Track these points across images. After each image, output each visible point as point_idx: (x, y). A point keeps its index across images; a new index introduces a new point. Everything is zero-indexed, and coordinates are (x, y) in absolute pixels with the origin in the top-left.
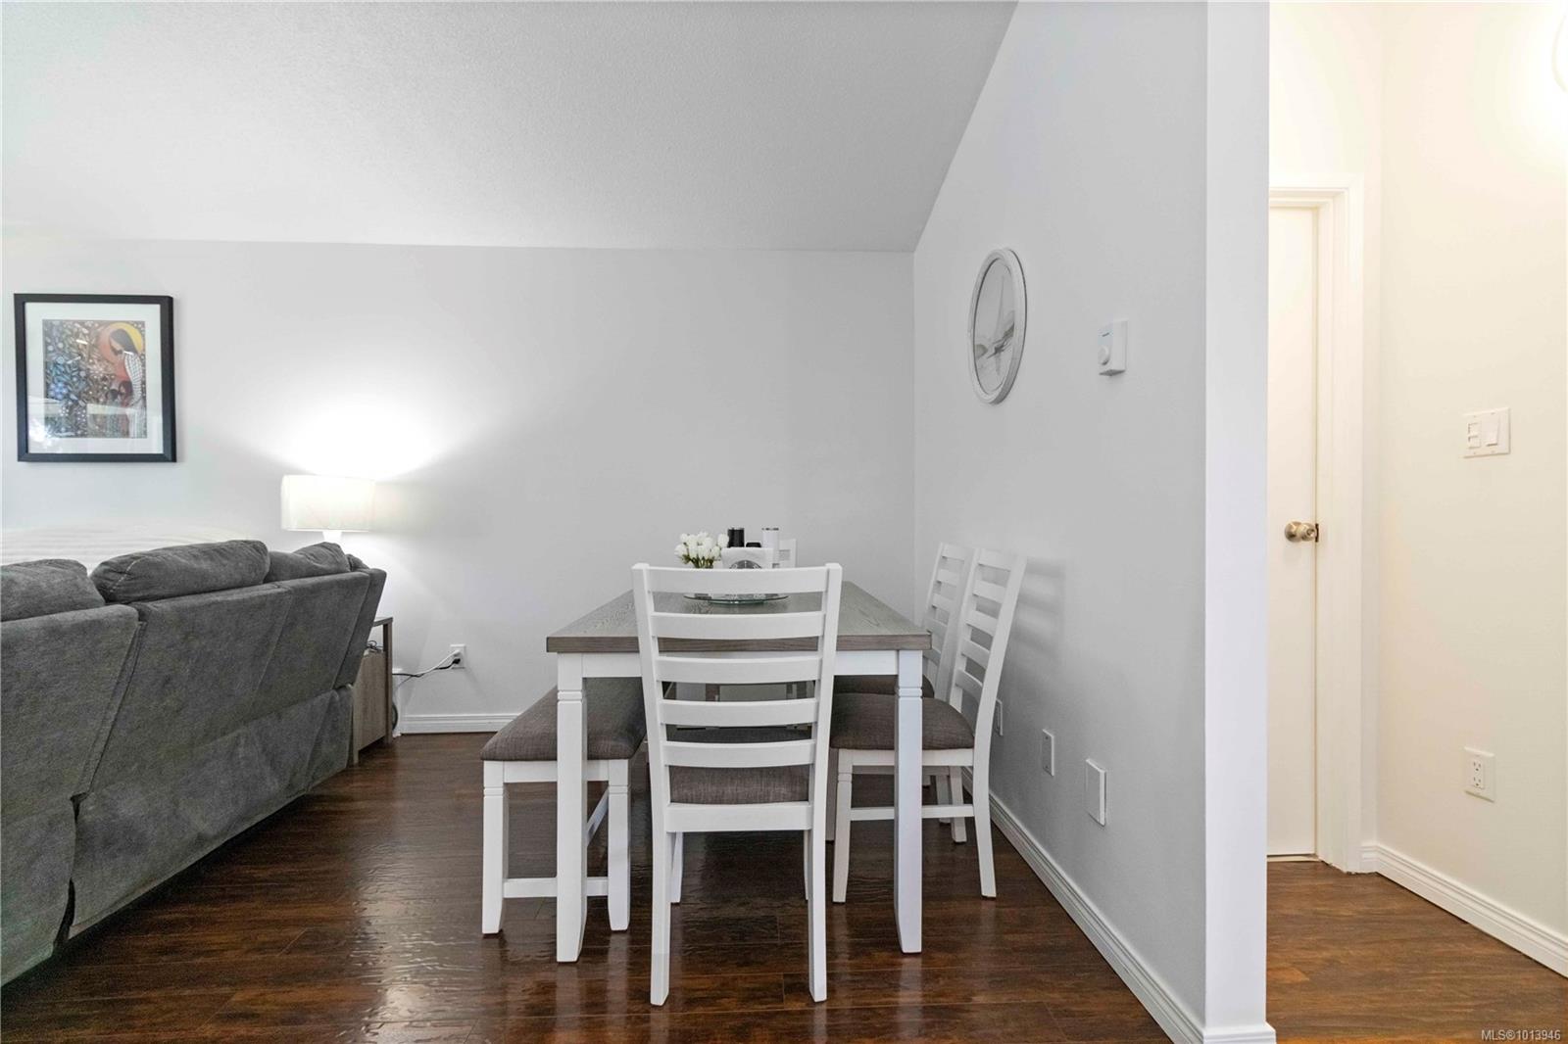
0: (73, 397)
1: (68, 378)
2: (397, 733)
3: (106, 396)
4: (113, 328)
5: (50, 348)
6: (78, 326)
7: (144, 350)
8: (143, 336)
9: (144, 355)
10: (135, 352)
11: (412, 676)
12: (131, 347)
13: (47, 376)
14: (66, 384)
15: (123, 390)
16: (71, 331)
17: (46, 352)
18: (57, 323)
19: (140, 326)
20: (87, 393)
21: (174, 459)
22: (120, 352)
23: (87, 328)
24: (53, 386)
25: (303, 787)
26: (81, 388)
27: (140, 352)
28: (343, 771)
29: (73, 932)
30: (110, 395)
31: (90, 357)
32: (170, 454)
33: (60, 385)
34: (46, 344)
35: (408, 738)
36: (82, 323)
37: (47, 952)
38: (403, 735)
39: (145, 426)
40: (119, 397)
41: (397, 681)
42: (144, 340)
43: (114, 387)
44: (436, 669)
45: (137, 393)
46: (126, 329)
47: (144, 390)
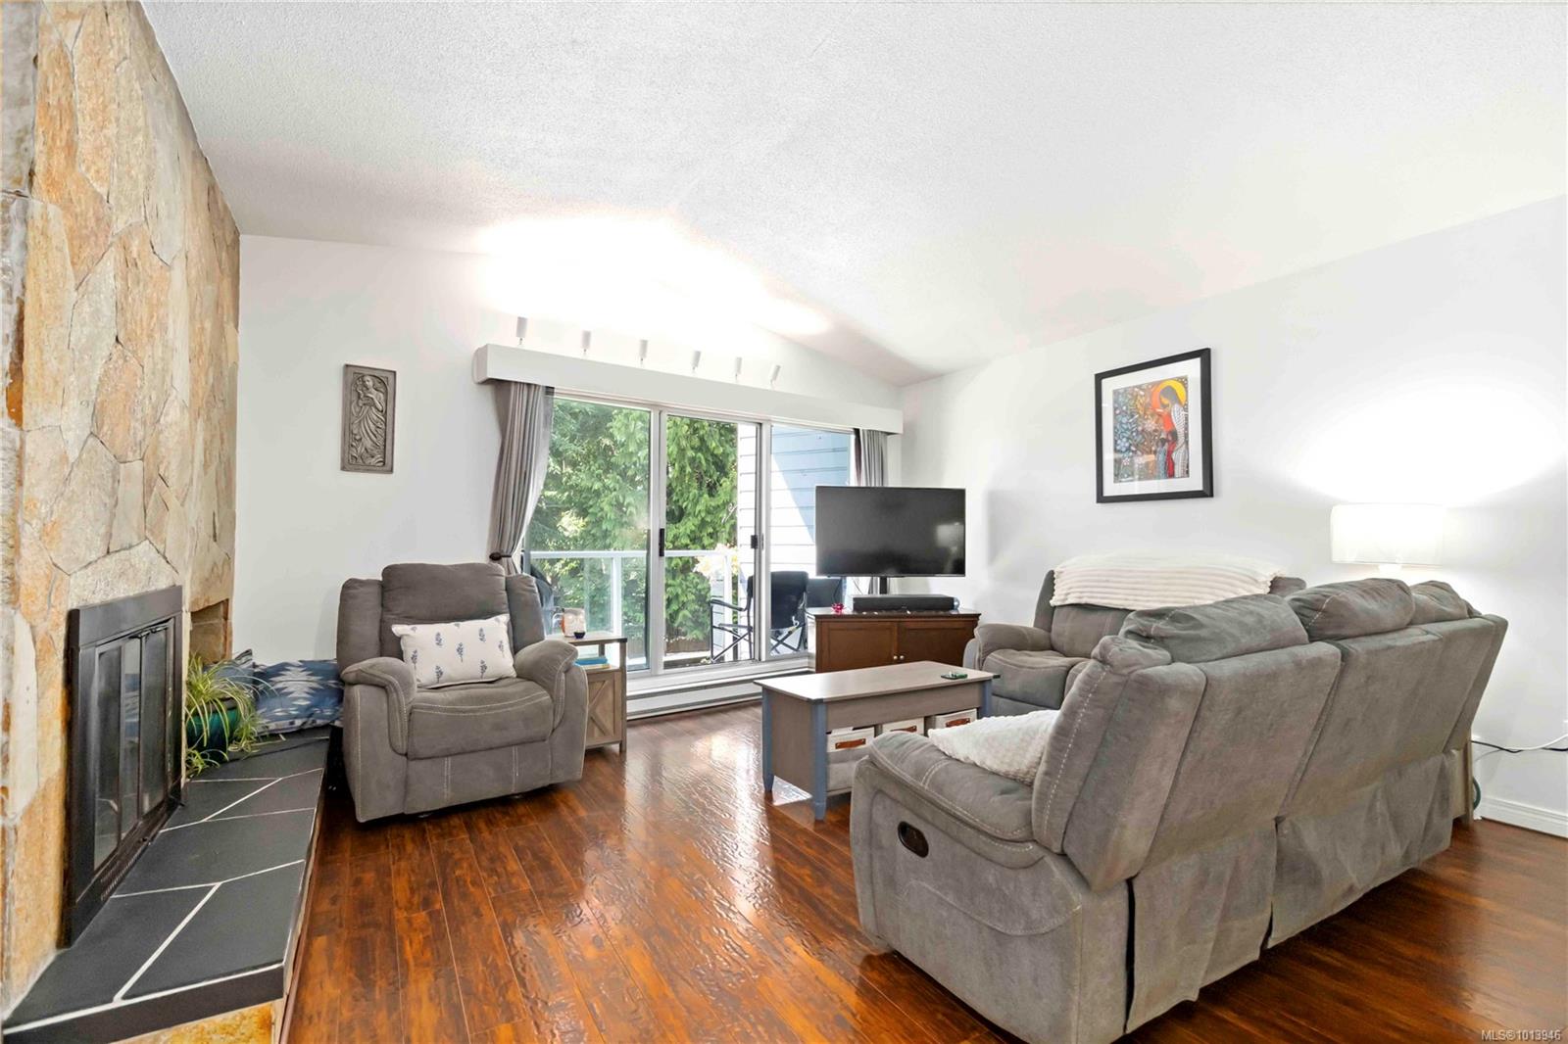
0: (1133, 448)
1: (1129, 433)
2: (1477, 815)
3: (1157, 445)
4: (1162, 386)
5: (1118, 412)
6: (1136, 389)
7: (1187, 400)
8: (1186, 388)
9: (1187, 405)
10: (1179, 402)
11: (1502, 749)
12: (1176, 399)
13: (1115, 433)
14: (1128, 439)
15: (1170, 438)
16: (1132, 395)
17: (1115, 415)
18: (1121, 391)
19: (1183, 381)
20: (1143, 444)
21: (1212, 495)
22: (1168, 405)
23: (1143, 390)
24: (1119, 442)
25: (1417, 861)
26: (1138, 440)
27: (1183, 402)
28: (1447, 850)
29: (1271, 944)
30: (1160, 444)
31: (1145, 414)
32: (1208, 492)
33: (1124, 440)
34: (1115, 409)
35: (1487, 824)
36: (1139, 387)
37: (1255, 955)
38: (1484, 819)
39: (1188, 467)
40: (1167, 444)
41: (1476, 751)
42: (1187, 391)
43: (1163, 436)
44: (1544, 748)
45: (1181, 439)
46: (1173, 386)
47: (1186, 436)
